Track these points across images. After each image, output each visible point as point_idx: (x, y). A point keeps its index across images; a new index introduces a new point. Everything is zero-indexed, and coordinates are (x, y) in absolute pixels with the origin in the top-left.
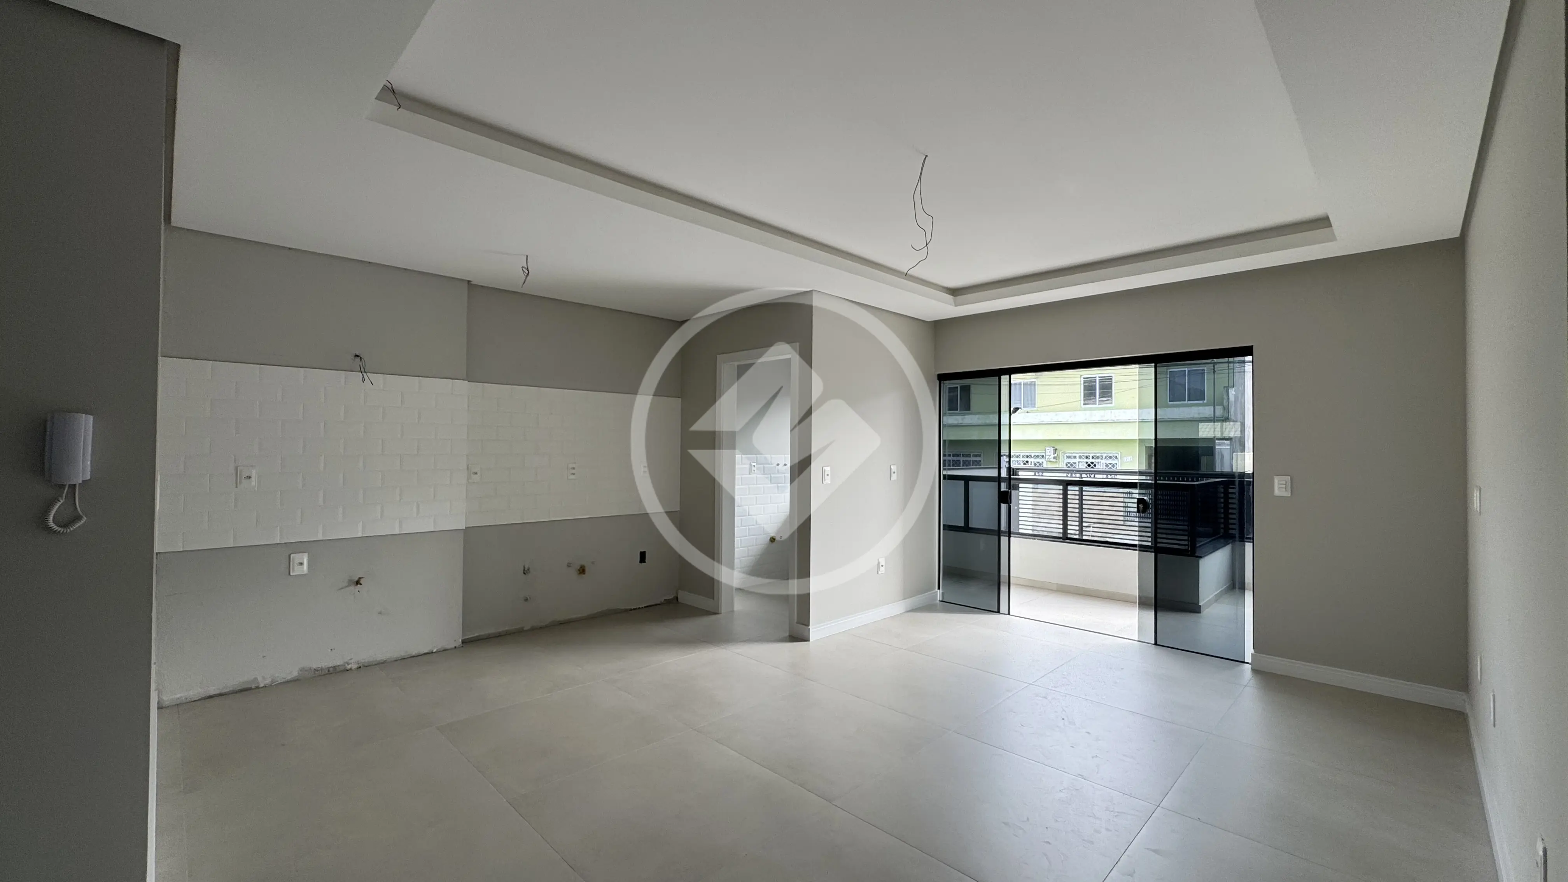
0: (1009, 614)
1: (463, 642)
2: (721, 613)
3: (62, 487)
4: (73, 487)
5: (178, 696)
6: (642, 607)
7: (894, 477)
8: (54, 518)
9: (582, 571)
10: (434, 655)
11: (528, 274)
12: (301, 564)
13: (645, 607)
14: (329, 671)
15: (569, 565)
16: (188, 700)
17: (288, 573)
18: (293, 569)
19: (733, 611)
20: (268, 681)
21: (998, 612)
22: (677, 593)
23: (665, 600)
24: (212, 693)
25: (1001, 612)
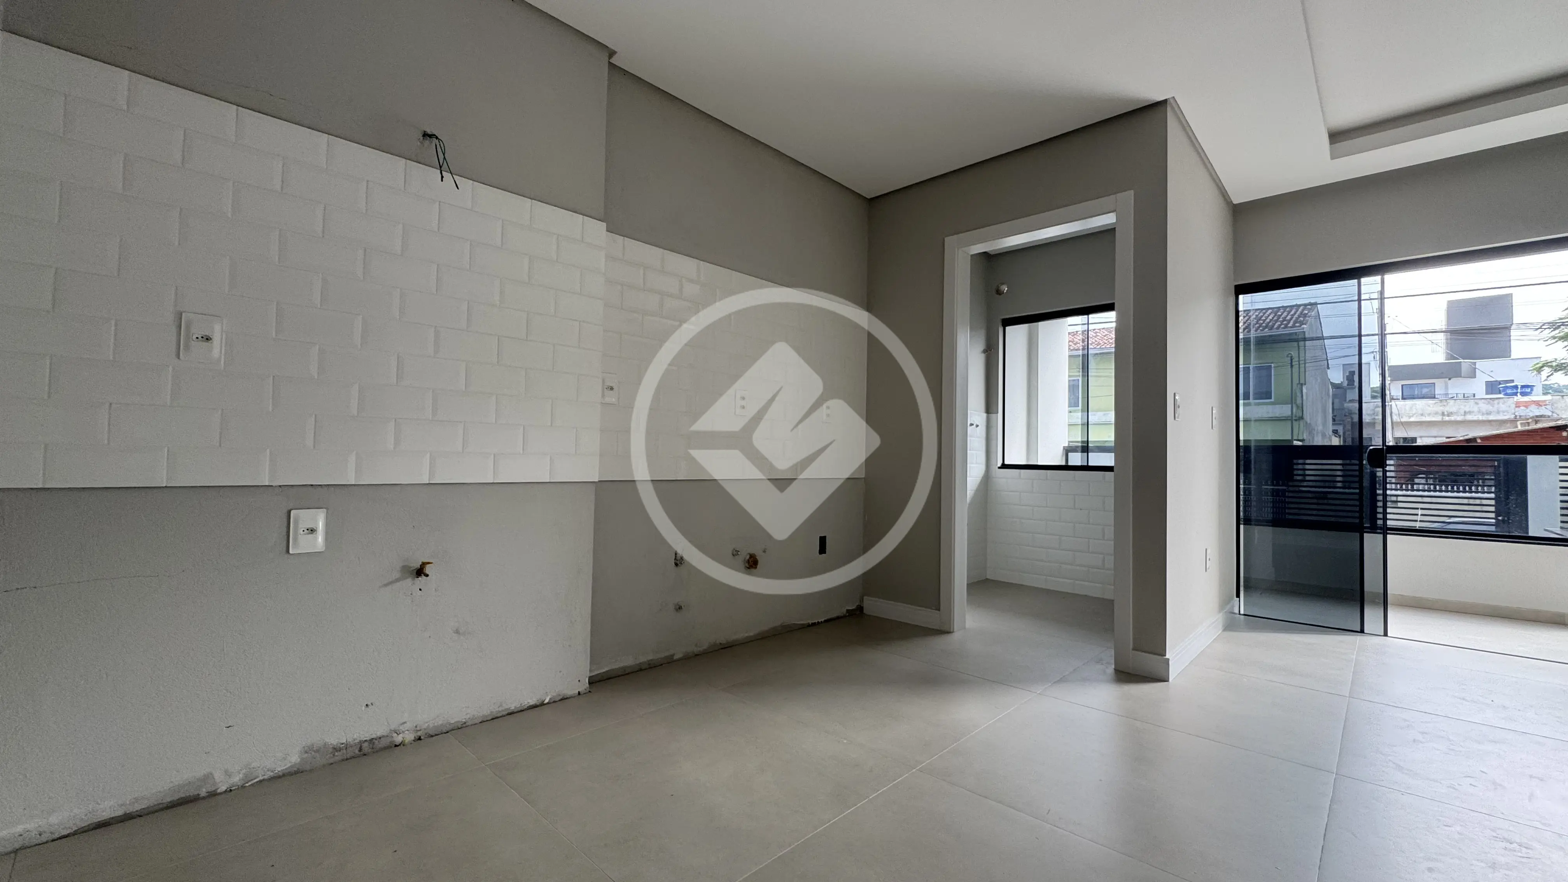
1: (593, 681)
2: (953, 634)
6: (821, 622)
9: (752, 562)
10: (547, 708)
12: (312, 531)
13: (826, 621)
15: (735, 554)
17: (285, 549)
18: (295, 539)
19: (966, 628)
20: (237, 779)
22: (862, 600)
23: (848, 610)
24: (106, 815)
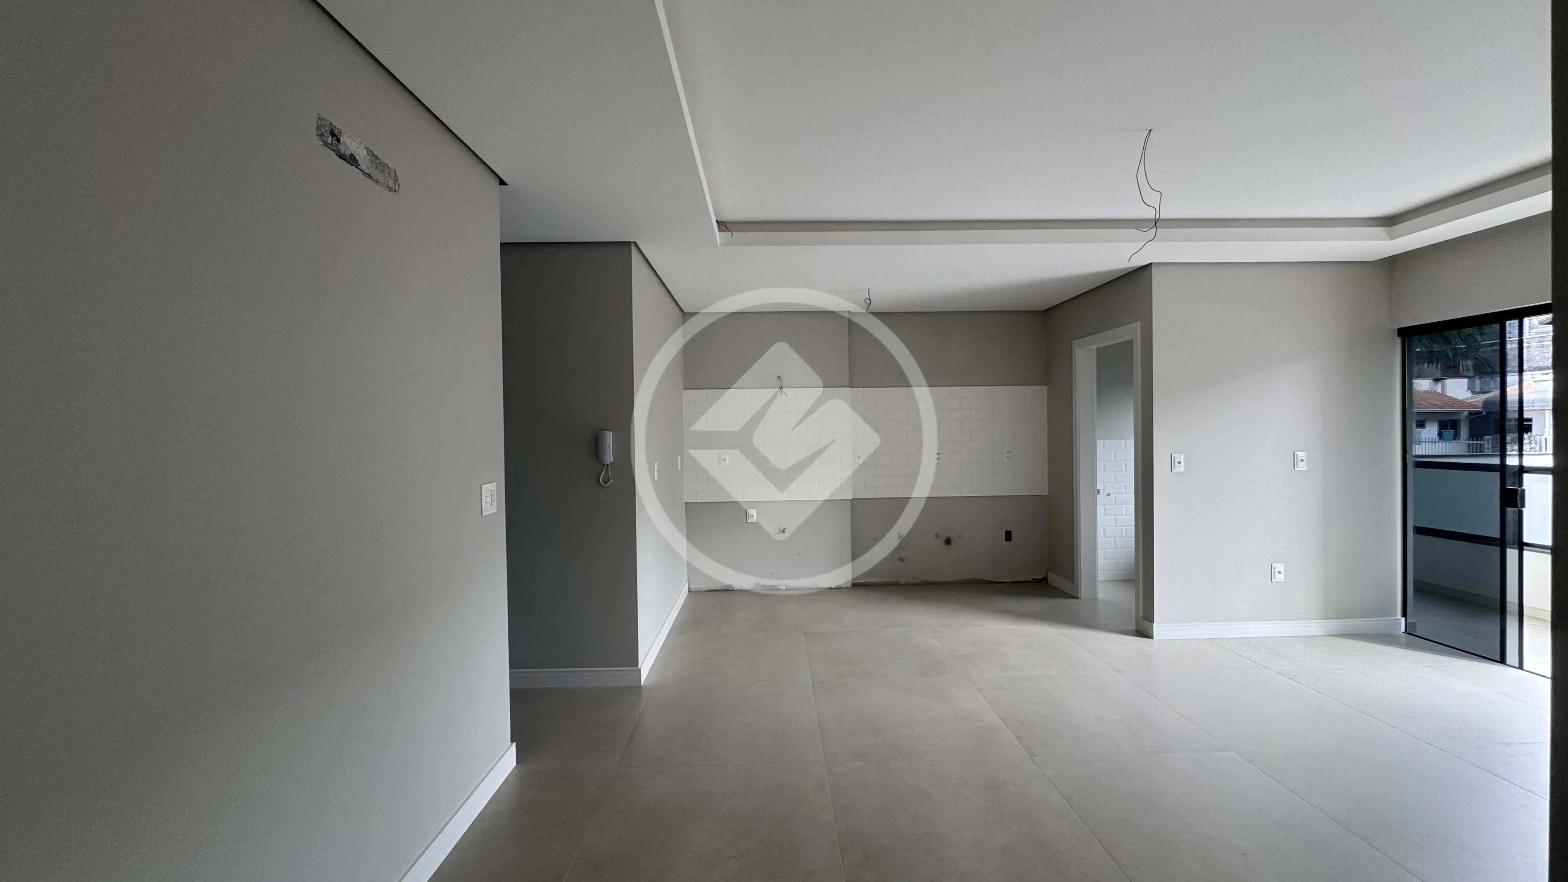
0: (1521, 667)
1: (854, 585)
2: (1080, 599)
3: (604, 465)
4: (607, 465)
5: (697, 586)
6: (1009, 582)
7: (1302, 467)
8: (602, 479)
9: (948, 541)
10: (833, 590)
11: (870, 303)
12: (753, 516)
13: (1012, 582)
14: (769, 588)
15: (936, 536)
16: (701, 590)
17: (745, 521)
19: (1096, 599)
21: (1502, 660)
22: (1047, 574)
23: (1034, 579)
25: (1508, 662)
